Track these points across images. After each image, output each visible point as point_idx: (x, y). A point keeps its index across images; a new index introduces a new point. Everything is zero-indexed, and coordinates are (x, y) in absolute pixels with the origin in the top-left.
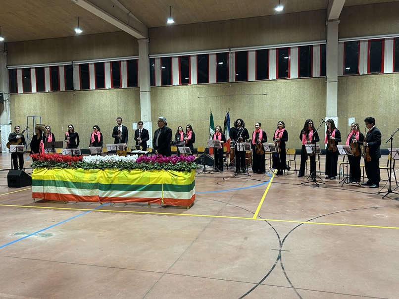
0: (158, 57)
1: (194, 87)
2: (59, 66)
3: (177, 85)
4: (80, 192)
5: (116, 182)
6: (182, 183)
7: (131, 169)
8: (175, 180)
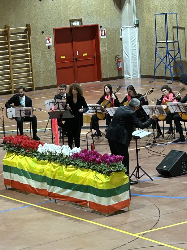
4: (34, 184)
5: (57, 178)
6: (101, 187)
7: (67, 165)
8: (96, 182)
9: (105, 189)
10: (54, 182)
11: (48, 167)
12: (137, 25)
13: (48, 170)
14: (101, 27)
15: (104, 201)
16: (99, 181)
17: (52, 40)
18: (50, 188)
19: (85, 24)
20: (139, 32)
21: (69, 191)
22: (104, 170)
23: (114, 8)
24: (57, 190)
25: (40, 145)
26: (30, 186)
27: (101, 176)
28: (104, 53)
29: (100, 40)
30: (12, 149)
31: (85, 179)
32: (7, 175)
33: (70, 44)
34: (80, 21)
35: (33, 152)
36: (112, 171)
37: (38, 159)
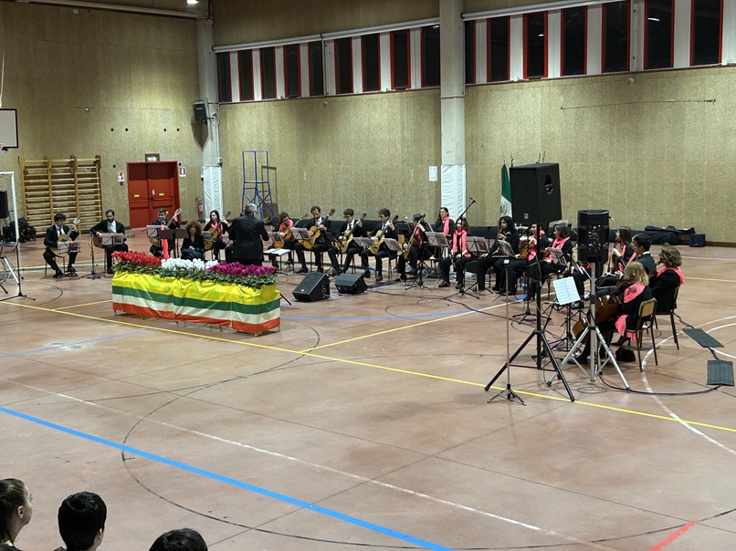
0: (481, 17)
1: (554, 85)
2: (299, 44)
3: (519, 81)
4: (155, 306)
5: (188, 296)
6: (248, 302)
7: (203, 280)
8: (243, 297)
9: (254, 304)
10: (183, 302)
11: (176, 285)
12: (221, 164)
13: (176, 287)
14: (180, 164)
15: (253, 319)
16: (246, 296)
17: (125, 175)
18: (177, 309)
19: (163, 159)
20: (222, 173)
21: (204, 310)
22: (254, 282)
23: (195, 145)
24: (188, 311)
25: (163, 261)
26: (150, 309)
27: (249, 290)
28: (184, 194)
29: (179, 179)
30: (125, 266)
31: (228, 295)
32: (118, 298)
33: (145, 181)
34: (157, 156)
35: (154, 269)
36: (262, 284)
37: (162, 276)
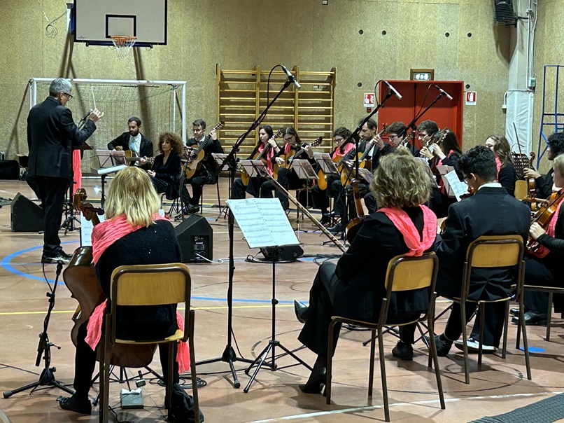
12: (533, 89)
14: (468, 86)
17: (375, 98)
20: (534, 101)
23: (497, 59)
29: (464, 108)
33: (411, 110)
34: (431, 73)
